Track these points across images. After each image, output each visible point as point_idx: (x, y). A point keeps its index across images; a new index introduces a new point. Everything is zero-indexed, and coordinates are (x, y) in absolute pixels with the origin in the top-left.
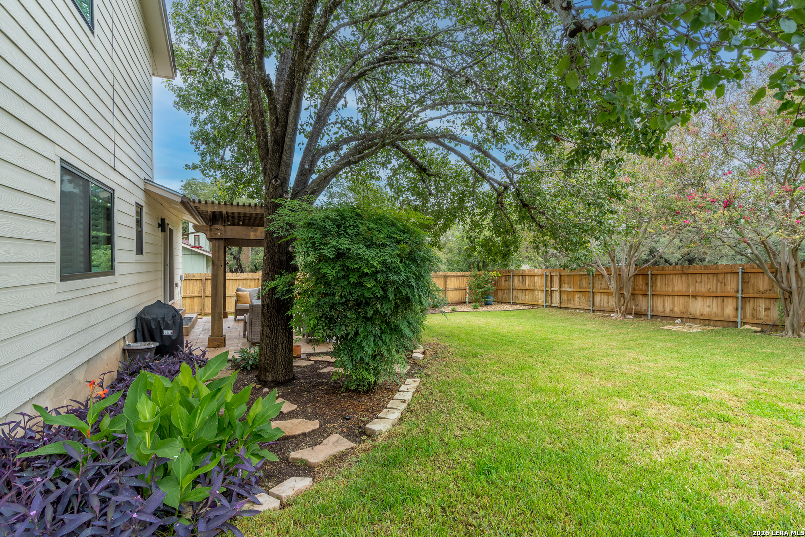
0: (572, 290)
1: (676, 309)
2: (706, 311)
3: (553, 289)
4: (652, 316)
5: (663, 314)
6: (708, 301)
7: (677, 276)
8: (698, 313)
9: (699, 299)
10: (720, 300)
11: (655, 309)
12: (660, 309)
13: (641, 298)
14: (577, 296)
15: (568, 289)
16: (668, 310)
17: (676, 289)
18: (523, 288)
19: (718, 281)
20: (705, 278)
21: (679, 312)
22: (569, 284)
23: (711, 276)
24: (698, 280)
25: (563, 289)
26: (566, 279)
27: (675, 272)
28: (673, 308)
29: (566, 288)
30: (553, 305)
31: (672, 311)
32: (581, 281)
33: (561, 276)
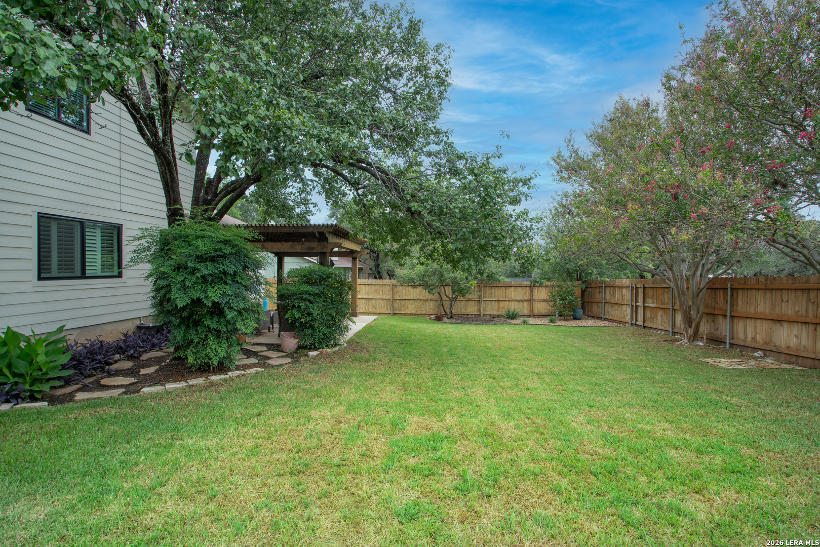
0: (654, 305)
1: (758, 337)
2: (793, 342)
3: (638, 304)
4: (732, 345)
5: (742, 343)
6: (796, 329)
7: (760, 291)
8: (783, 345)
9: (785, 325)
10: (811, 327)
11: (735, 336)
12: (741, 336)
13: (720, 319)
14: (660, 313)
15: (651, 305)
16: (749, 337)
17: (759, 309)
18: (613, 301)
19: (809, 300)
20: (792, 295)
21: (762, 342)
22: (652, 298)
23: (799, 293)
24: (785, 299)
25: (647, 305)
26: (650, 292)
27: (757, 286)
28: (756, 336)
29: (650, 304)
30: (638, 323)
31: (754, 339)
32: (663, 295)
33: (644, 288)
